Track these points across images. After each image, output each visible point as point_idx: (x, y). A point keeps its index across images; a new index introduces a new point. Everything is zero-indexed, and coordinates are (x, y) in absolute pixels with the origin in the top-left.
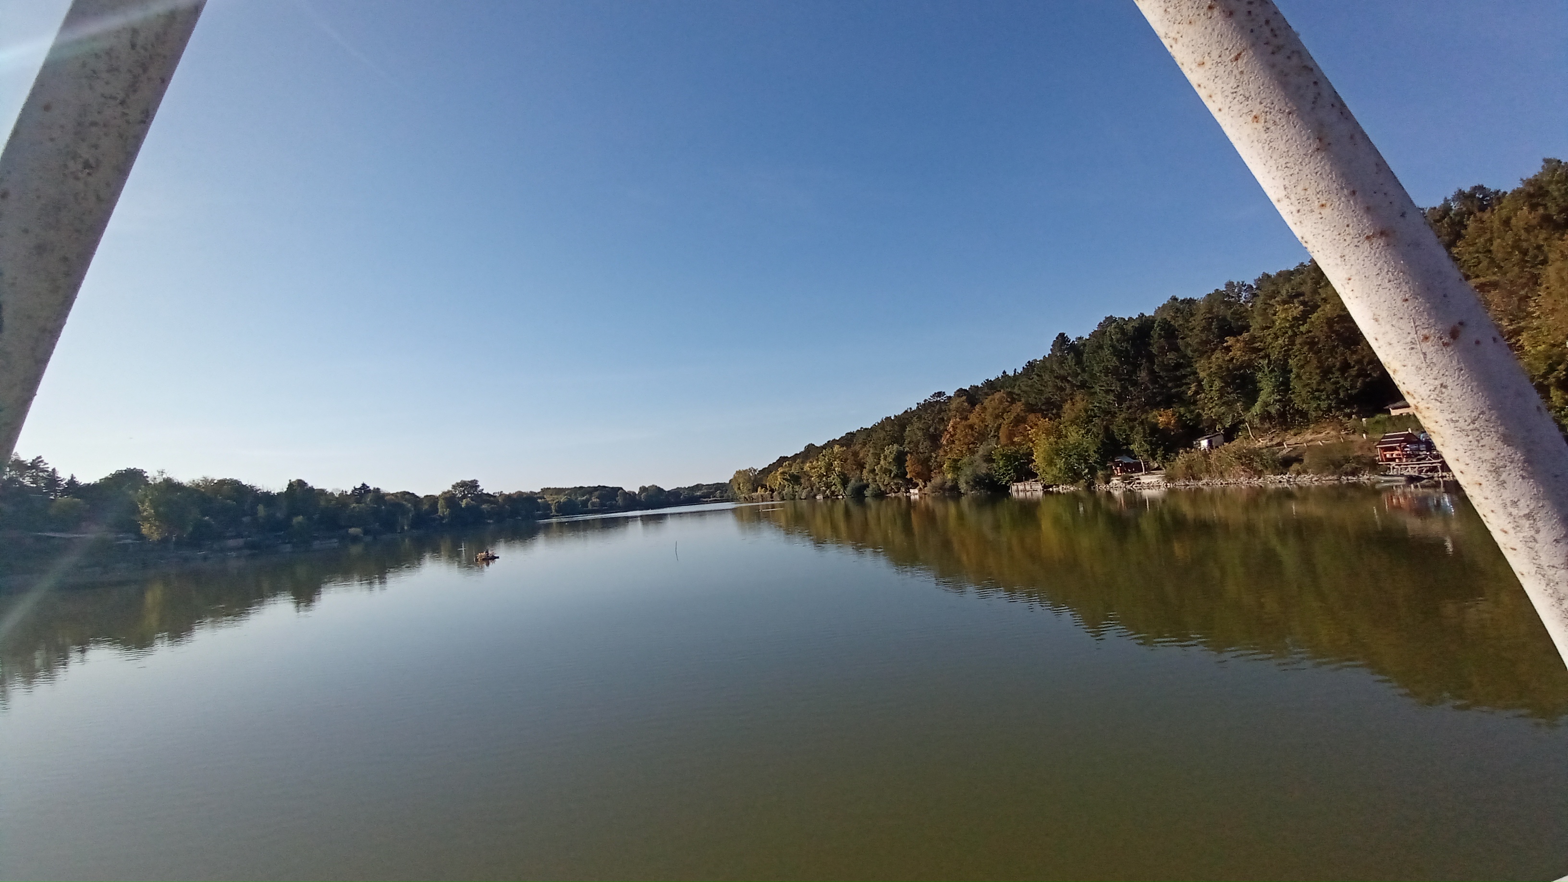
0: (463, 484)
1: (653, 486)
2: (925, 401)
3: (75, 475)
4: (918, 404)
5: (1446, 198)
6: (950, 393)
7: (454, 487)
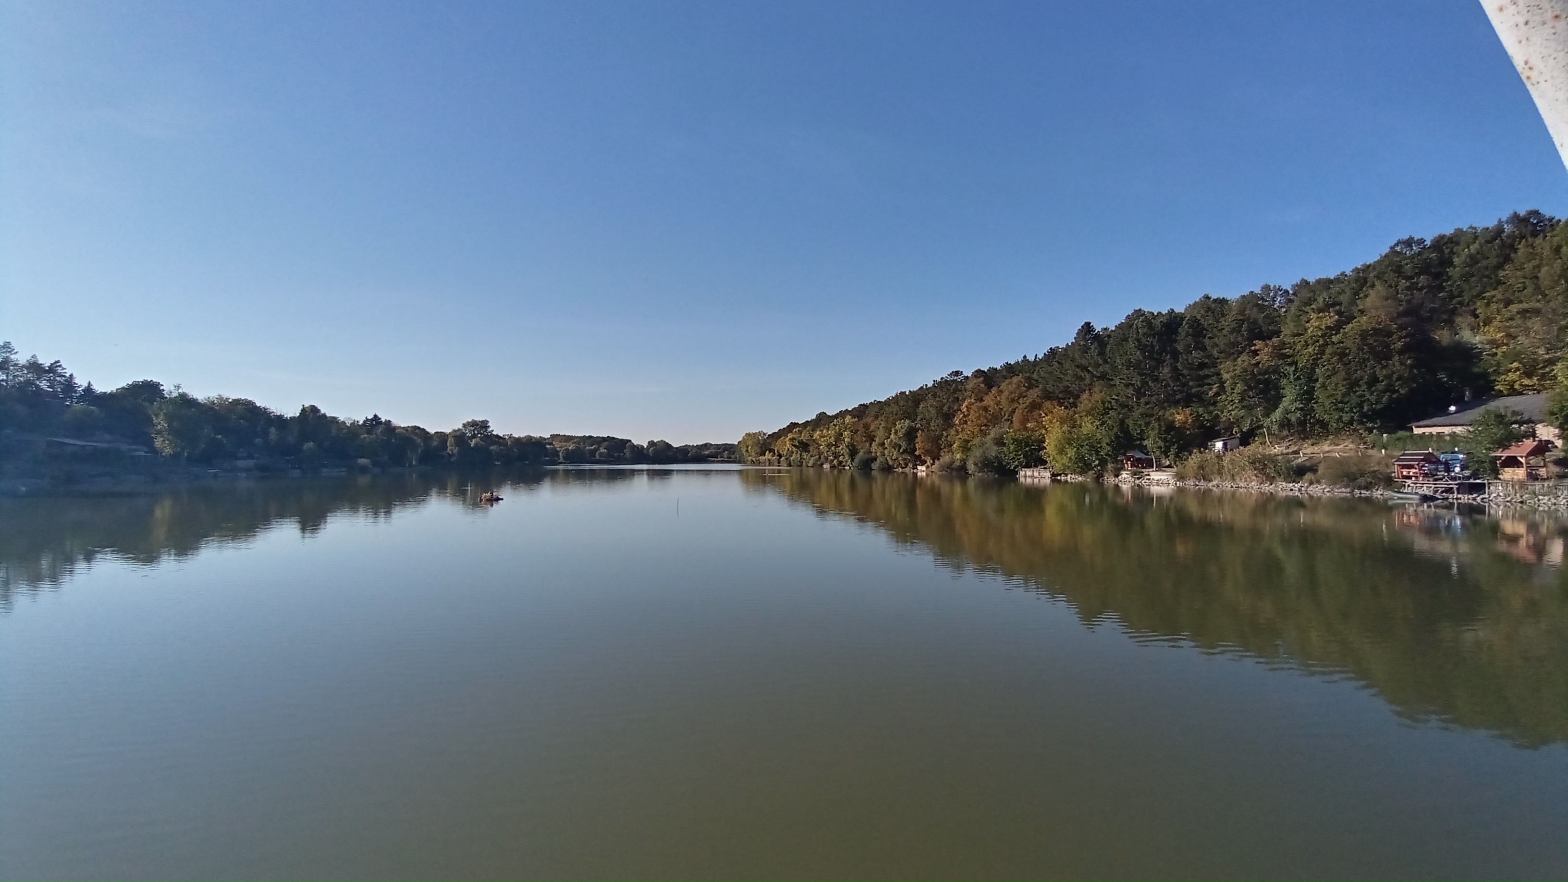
0: (474, 424)
1: (662, 441)
2: (942, 378)
3: (92, 383)
4: (934, 381)
5: (1500, 219)
6: (968, 373)
7: (464, 425)
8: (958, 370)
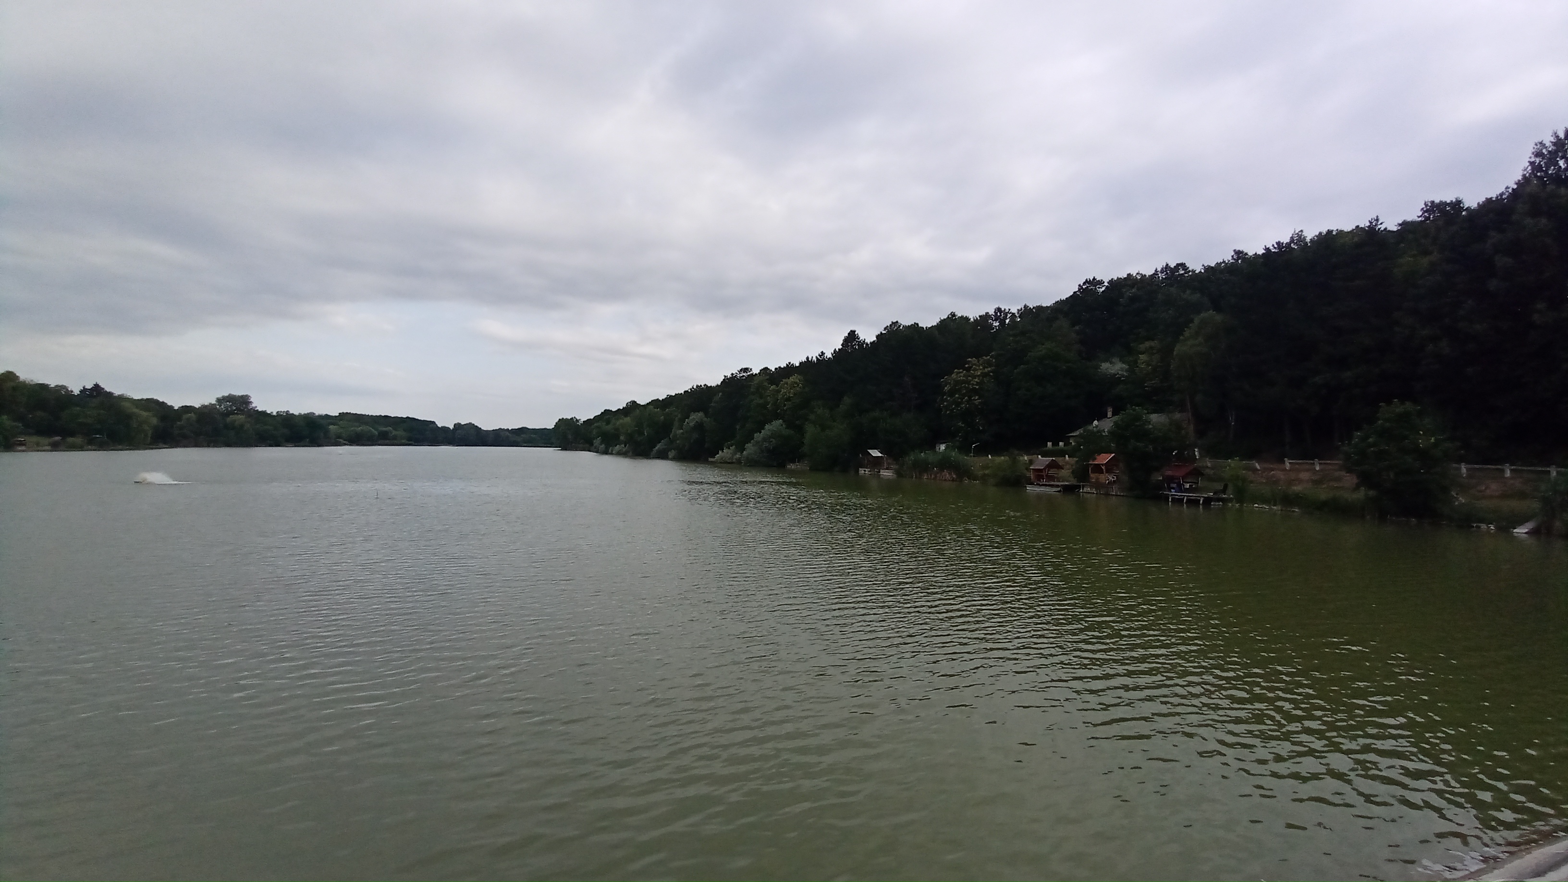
2: (732, 374)
4: (725, 376)
7: (218, 400)
8: (748, 367)
